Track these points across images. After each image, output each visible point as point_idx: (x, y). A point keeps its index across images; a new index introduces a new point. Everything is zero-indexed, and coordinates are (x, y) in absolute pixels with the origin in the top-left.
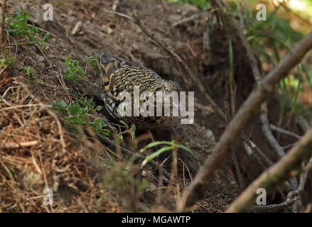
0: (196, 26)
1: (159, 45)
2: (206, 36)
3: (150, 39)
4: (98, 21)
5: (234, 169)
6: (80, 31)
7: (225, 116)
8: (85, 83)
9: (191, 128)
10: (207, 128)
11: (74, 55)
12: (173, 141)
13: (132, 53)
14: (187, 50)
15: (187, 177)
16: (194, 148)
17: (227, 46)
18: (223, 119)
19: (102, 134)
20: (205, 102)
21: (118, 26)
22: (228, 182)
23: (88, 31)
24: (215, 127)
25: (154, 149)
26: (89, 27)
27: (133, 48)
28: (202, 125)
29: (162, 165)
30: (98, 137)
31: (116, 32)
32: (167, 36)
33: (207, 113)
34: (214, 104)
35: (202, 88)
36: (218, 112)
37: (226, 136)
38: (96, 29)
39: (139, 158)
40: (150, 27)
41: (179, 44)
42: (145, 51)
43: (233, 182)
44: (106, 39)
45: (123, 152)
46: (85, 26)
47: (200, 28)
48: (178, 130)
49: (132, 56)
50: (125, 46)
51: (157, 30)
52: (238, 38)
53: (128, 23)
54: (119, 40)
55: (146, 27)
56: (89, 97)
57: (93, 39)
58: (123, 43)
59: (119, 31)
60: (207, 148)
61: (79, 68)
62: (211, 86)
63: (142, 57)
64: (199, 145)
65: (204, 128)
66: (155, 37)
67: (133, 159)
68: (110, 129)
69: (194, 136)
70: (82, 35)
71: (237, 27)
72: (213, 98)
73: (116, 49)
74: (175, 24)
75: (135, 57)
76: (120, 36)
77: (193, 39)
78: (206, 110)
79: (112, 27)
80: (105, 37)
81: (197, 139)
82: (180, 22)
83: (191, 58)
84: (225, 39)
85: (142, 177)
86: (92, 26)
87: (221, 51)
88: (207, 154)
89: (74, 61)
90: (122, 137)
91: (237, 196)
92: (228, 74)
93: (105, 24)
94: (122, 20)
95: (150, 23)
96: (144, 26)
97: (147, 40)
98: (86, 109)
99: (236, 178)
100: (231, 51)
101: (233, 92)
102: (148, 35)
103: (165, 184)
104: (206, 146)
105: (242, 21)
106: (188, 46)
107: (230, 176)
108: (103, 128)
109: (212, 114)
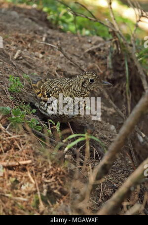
0: (102, 51)
1: (75, 66)
2: (109, 58)
3: (69, 61)
4: (32, 49)
5: (130, 152)
6: (20, 56)
7: (123, 115)
8: (24, 94)
9: (100, 124)
10: (110, 124)
11: (16, 73)
12: (86, 134)
13: (57, 71)
14: (96, 69)
15: (97, 159)
16: (102, 138)
17: (124, 65)
18: (122, 117)
19: (36, 129)
20: (109, 106)
21: (46, 52)
22: (127, 162)
23: (26, 56)
24: (116, 123)
25: (73, 140)
26: (26, 54)
27: (57, 68)
28: (107, 122)
29: (79, 150)
30: (33, 132)
31: (45, 57)
32: (81, 59)
33: (111, 113)
34: (116, 107)
35: (107, 96)
36: (118, 112)
37: (124, 129)
38: (31, 55)
39: (63, 146)
40: (69, 53)
41: (90, 65)
42: (66, 70)
43: (130, 162)
44: (39, 62)
45: (51, 142)
46: (23, 52)
47: (105, 52)
48: (90, 126)
49: (56, 73)
50: (52, 67)
51: (74, 55)
52: (132, 60)
53: (54, 50)
54: (47, 62)
55: (67, 53)
56: (27, 103)
57: (29, 62)
58: (50, 64)
59: (48, 56)
60: (111, 138)
61: (19, 83)
62: (113, 94)
63: (64, 74)
64: (105, 136)
65: (108, 123)
66: (73, 60)
67: (58, 146)
68: (42, 126)
69: (102, 129)
70: (21, 59)
71: (131, 52)
72: (115, 102)
73: (46, 69)
74: (88, 50)
75: (59, 74)
76: (48, 59)
77: (100, 60)
78: (110, 111)
79: (43, 53)
80: (37, 60)
81: (104, 132)
82: (90, 49)
83: (99, 74)
84: (122, 60)
85: (65, 159)
86: (29, 53)
87: (120, 69)
88: (111, 142)
89: (16, 78)
90: (50, 131)
91: (133, 171)
92: (125, 85)
93: (37, 51)
94: (50, 48)
95: (69, 50)
96: (65, 52)
97: (67, 62)
98: (25, 111)
99: (132, 158)
100: (127, 69)
101: (129, 98)
102: (68, 59)
103: (81, 164)
104: (110, 137)
105: (134, 47)
106: (97, 66)
107: (128, 158)
108: (37, 125)
109: (114, 114)
